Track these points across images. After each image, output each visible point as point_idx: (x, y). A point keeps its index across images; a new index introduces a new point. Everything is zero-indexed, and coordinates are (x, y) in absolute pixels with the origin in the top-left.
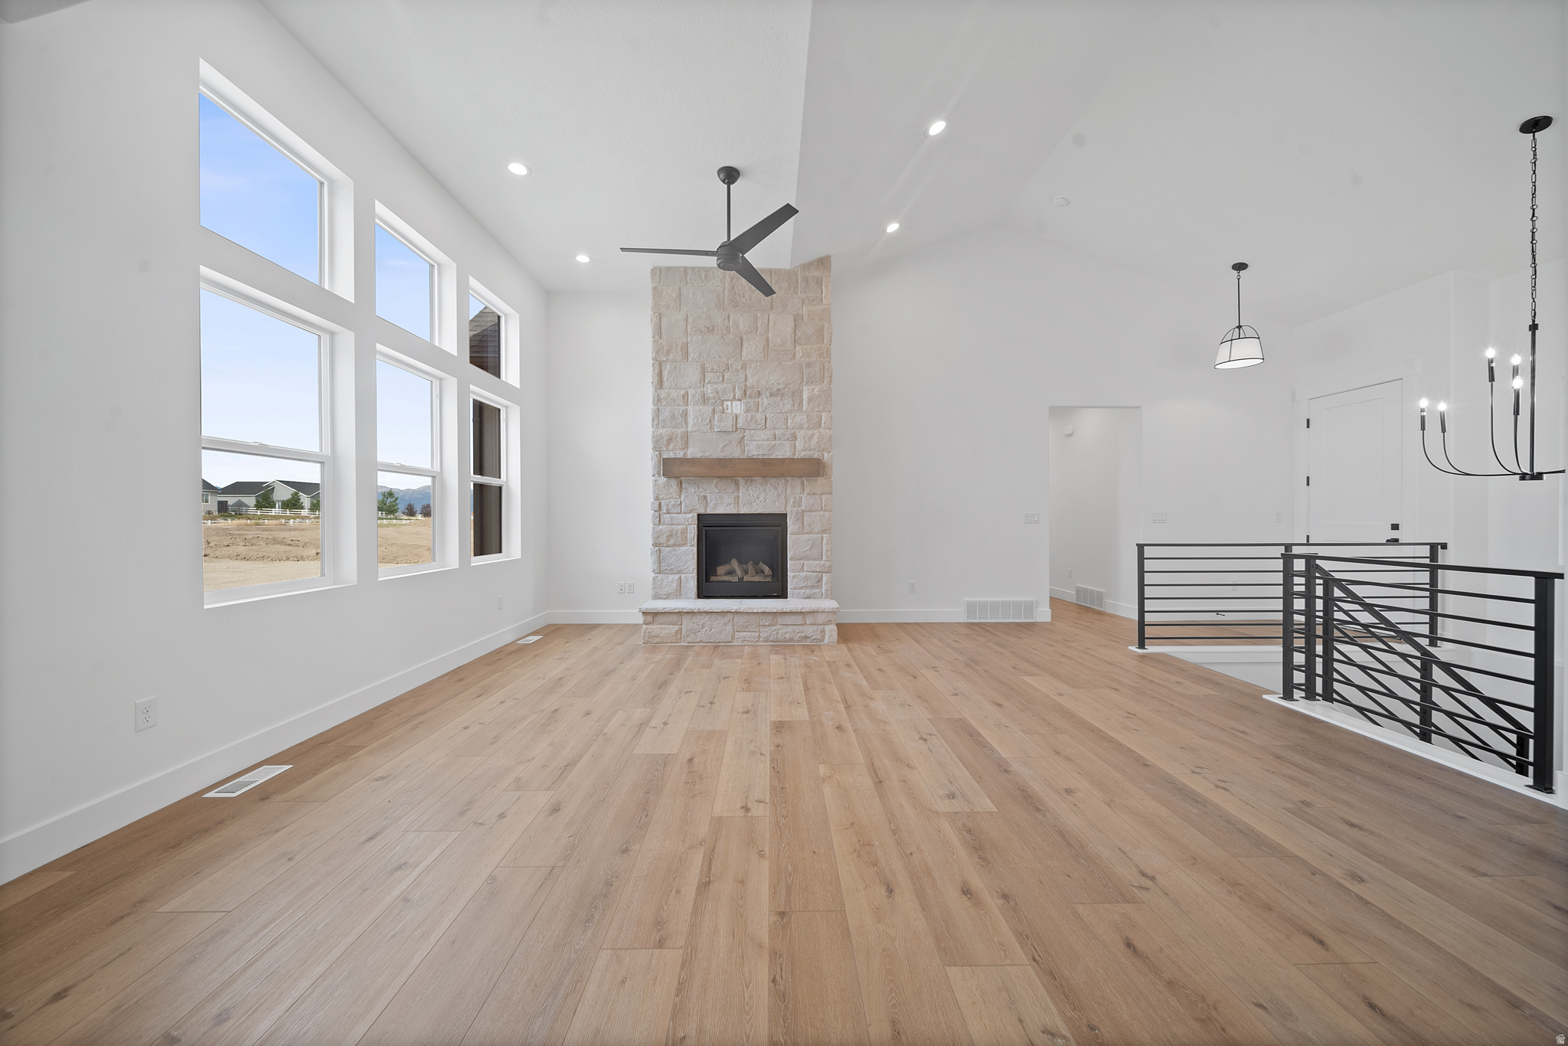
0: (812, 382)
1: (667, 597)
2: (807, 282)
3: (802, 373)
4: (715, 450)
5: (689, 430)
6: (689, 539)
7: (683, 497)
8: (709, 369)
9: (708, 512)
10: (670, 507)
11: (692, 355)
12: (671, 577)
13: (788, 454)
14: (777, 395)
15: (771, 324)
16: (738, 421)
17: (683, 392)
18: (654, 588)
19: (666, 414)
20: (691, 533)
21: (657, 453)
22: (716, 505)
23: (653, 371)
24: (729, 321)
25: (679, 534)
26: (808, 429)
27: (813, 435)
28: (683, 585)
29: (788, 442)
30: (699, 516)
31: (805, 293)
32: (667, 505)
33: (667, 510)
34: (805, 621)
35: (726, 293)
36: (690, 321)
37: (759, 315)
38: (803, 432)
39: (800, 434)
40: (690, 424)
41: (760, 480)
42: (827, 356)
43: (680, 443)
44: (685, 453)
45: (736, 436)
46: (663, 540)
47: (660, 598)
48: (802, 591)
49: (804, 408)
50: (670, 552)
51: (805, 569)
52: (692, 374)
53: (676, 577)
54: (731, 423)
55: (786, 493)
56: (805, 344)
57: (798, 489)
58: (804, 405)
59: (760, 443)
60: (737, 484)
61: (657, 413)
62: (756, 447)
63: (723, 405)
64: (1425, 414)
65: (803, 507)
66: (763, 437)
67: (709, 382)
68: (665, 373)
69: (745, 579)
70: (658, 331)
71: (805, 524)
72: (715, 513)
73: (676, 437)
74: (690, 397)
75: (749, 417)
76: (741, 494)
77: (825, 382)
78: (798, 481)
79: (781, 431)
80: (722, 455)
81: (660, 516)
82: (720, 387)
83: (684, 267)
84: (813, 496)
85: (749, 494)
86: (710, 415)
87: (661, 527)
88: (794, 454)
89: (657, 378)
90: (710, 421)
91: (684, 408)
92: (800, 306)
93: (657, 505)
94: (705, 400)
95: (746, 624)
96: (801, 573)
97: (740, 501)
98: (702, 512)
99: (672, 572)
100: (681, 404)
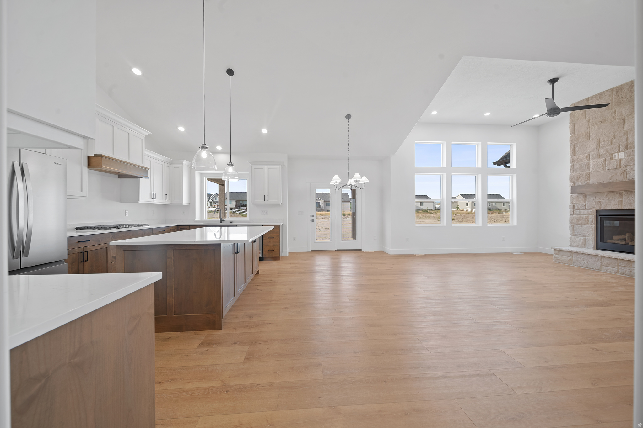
1: (578, 246)
4: (606, 179)
5: (590, 171)
6: (590, 221)
7: (586, 202)
8: (602, 140)
9: (603, 209)
10: (579, 207)
11: (592, 136)
12: (580, 238)
16: (621, 162)
17: (586, 155)
18: (570, 242)
19: (577, 166)
20: (591, 219)
21: (572, 184)
22: (607, 205)
23: (571, 149)
25: (584, 219)
28: (587, 242)
30: (597, 210)
32: (578, 206)
36: (591, 121)
40: (591, 169)
43: (584, 178)
44: (588, 182)
45: (620, 170)
46: (575, 221)
47: (573, 246)
50: (580, 226)
52: (592, 145)
53: (582, 238)
54: (616, 164)
60: (621, 194)
61: (572, 167)
63: (611, 156)
67: (602, 147)
68: (577, 149)
70: (573, 131)
72: (607, 209)
73: (583, 176)
74: (590, 156)
75: (629, 159)
76: (624, 199)
80: (611, 181)
81: (574, 211)
82: (609, 148)
86: (603, 162)
87: (574, 216)
89: (572, 152)
90: (603, 165)
91: (587, 162)
93: (572, 206)
94: (599, 156)
95: (609, 263)
97: (623, 203)
98: (598, 209)
99: (580, 236)
100: (585, 160)
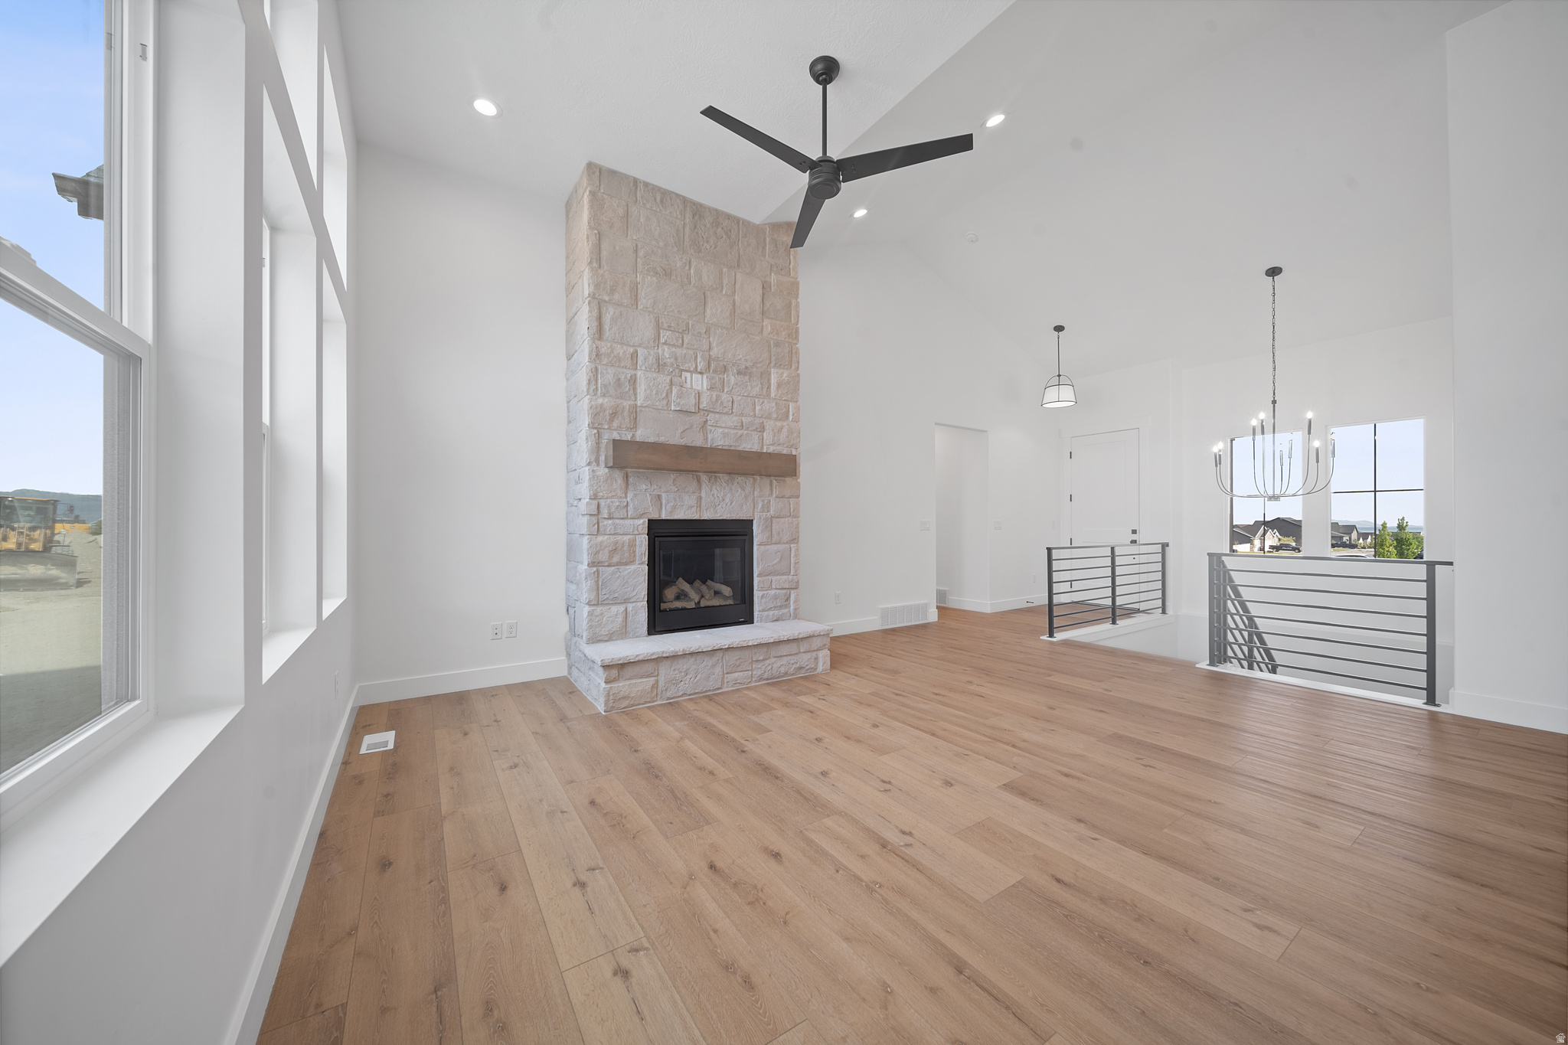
0: (780, 365)
1: (610, 638)
2: (776, 245)
3: (770, 351)
4: (673, 435)
5: (639, 403)
6: (638, 554)
7: (630, 495)
8: (665, 325)
9: (663, 517)
10: (613, 509)
11: (644, 301)
12: (614, 609)
13: (756, 448)
14: (745, 374)
15: (738, 286)
16: (701, 400)
17: (631, 350)
18: (590, 627)
19: (608, 375)
20: (641, 546)
21: (596, 431)
22: (674, 508)
23: (590, 311)
24: (690, 268)
25: (625, 548)
26: (776, 419)
27: (782, 427)
28: (630, 618)
29: (755, 433)
30: (652, 523)
31: (773, 258)
32: (609, 506)
33: (609, 513)
34: (799, 649)
35: (687, 230)
36: (641, 253)
37: (724, 270)
38: (771, 422)
39: (769, 424)
40: (640, 396)
41: (726, 477)
42: (796, 338)
43: (627, 420)
44: (634, 434)
45: (697, 419)
46: (604, 556)
47: (598, 641)
48: (771, 613)
49: (773, 395)
50: (614, 573)
51: (774, 587)
52: (644, 329)
53: (622, 608)
54: (692, 401)
55: (753, 494)
56: (772, 319)
57: (767, 491)
58: (772, 391)
59: (726, 431)
60: (699, 481)
61: (595, 373)
62: (720, 435)
63: (681, 376)
64: (1221, 453)
65: (772, 512)
66: (730, 424)
67: (665, 343)
68: (607, 319)
69: (703, 604)
70: (597, 257)
71: (774, 532)
72: (672, 518)
73: (623, 412)
74: (640, 358)
75: (714, 396)
76: (703, 494)
77: (793, 368)
78: (766, 481)
79: (749, 419)
80: (682, 442)
81: (598, 523)
82: (679, 352)
83: (635, 178)
84: (782, 499)
85: (713, 495)
86: (668, 387)
87: (600, 538)
88: (762, 448)
89: (595, 324)
90: (667, 395)
91: (633, 372)
92: (768, 272)
93: (594, 507)
94: (660, 366)
95: (737, 662)
96: (769, 592)
97: (703, 503)
98: (655, 516)
99: (616, 602)
100: (628, 365)
